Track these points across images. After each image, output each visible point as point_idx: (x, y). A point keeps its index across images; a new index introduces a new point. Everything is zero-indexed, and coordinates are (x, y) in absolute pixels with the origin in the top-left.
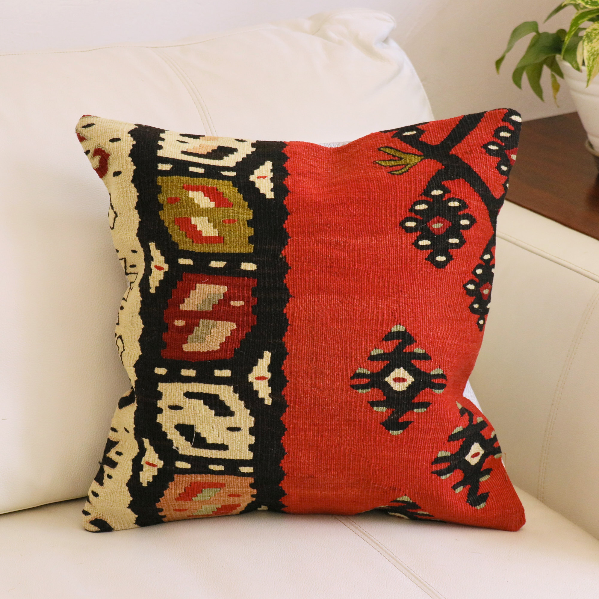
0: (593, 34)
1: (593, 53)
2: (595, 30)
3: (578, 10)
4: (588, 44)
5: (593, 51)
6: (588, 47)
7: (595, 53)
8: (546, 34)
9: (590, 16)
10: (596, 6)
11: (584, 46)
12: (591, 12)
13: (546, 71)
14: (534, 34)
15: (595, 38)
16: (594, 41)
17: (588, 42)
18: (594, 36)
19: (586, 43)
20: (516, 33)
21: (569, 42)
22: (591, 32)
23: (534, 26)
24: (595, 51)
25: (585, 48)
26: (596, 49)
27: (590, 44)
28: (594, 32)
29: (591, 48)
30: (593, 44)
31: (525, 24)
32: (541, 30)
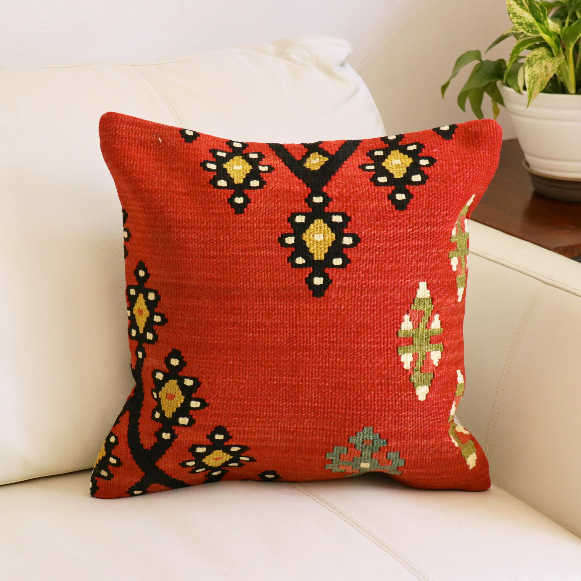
0: (534, 60)
1: (534, 77)
2: (535, 56)
3: (518, 39)
4: (529, 68)
5: (533, 75)
6: (529, 71)
7: (535, 77)
8: (488, 62)
9: (530, 44)
10: (536, 34)
11: (525, 70)
12: (531, 40)
13: (487, 99)
14: (477, 62)
15: (535, 63)
16: (534, 65)
17: (529, 67)
18: (534, 62)
19: (527, 68)
20: (461, 61)
21: (511, 68)
22: (532, 58)
23: (477, 55)
24: (535, 75)
25: (526, 72)
26: (536, 73)
27: (530, 68)
28: (535, 57)
29: (531, 72)
30: (533, 69)
31: (469, 53)
32: (484, 59)
